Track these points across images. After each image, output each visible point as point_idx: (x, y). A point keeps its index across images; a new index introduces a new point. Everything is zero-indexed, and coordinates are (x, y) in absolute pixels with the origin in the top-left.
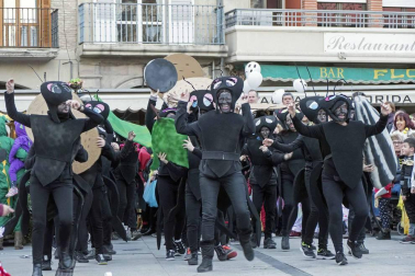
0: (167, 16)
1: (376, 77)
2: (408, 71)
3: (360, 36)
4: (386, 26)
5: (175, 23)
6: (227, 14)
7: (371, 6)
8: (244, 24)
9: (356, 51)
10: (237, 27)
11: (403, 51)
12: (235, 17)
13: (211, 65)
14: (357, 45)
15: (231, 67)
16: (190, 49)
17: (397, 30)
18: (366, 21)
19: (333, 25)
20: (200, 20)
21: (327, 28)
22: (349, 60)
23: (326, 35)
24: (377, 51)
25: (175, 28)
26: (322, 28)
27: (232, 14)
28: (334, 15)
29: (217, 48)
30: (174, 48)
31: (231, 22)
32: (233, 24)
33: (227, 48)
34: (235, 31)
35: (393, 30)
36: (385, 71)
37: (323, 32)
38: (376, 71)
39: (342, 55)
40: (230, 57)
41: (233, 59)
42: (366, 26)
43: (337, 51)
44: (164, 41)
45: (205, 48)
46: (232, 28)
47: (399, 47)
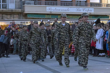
0: (8, 2)
1: (59, 17)
3: (55, 8)
4: (61, 5)
5: (10, 4)
6: (23, 2)
8: (27, 4)
11: (65, 11)
12: (25, 2)
13: (19, 14)
14: (54, 10)
15: (24, 15)
16: (14, 10)
17: (64, 6)
18: (57, 4)
19: (49, 5)
22: (52, 13)
24: (59, 11)
28: (49, 2)
29: (20, 10)
30: (10, 10)
31: (24, 4)
33: (23, 10)
34: (25, 6)
35: (63, 6)
37: (46, 6)
38: (59, 16)
40: (24, 12)
42: (57, 5)
43: (49, 11)
44: (7, 8)
45: (17, 10)
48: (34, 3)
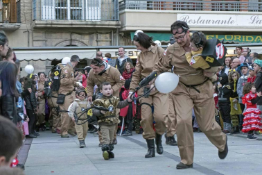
0: (85, 3)
2: (226, 36)
3: (198, 16)
4: (213, 10)
5: (90, 8)
6: (120, 3)
8: (130, 8)
9: (195, 24)
10: (126, 10)
11: (223, 24)
12: (125, 4)
13: (111, 33)
14: (196, 21)
15: (123, 34)
16: (99, 23)
17: (220, 12)
18: (202, 7)
19: (182, 9)
20: (104, 6)
21: (178, 11)
23: (178, 15)
24: (208, 24)
25: (90, 10)
26: (176, 11)
27: (123, 3)
29: (114, 23)
30: (89, 23)
31: (122, 7)
32: (124, 8)
33: (120, 23)
34: (125, 13)
35: (217, 12)
36: (213, 36)
37: (176, 13)
40: (122, 28)
41: (124, 29)
42: (202, 10)
44: (83, 18)
45: (107, 23)
46: (123, 11)
47: (221, 22)
48: (146, 6)
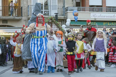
1: (104, 24)
2: (112, 23)
3: (100, 14)
4: (107, 11)
5: (52, 10)
7: (103, 6)
8: (70, 11)
9: (99, 18)
10: (68, 11)
11: (111, 18)
13: (62, 21)
14: (99, 16)
17: (109, 12)
18: (102, 10)
19: (93, 11)
20: (59, 9)
22: (97, 20)
23: (91, 14)
24: (104, 18)
25: (52, 12)
27: (67, 8)
28: (93, 8)
29: (63, 17)
33: (66, 17)
34: (68, 12)
35: (108, 12)
36: (106, 23)
37: (90, 13)
38: (104, 23)
39: (95, 19)
43: (94, 18)
44: (50, 15)
45: (60, 17)
47: (110, 17)
